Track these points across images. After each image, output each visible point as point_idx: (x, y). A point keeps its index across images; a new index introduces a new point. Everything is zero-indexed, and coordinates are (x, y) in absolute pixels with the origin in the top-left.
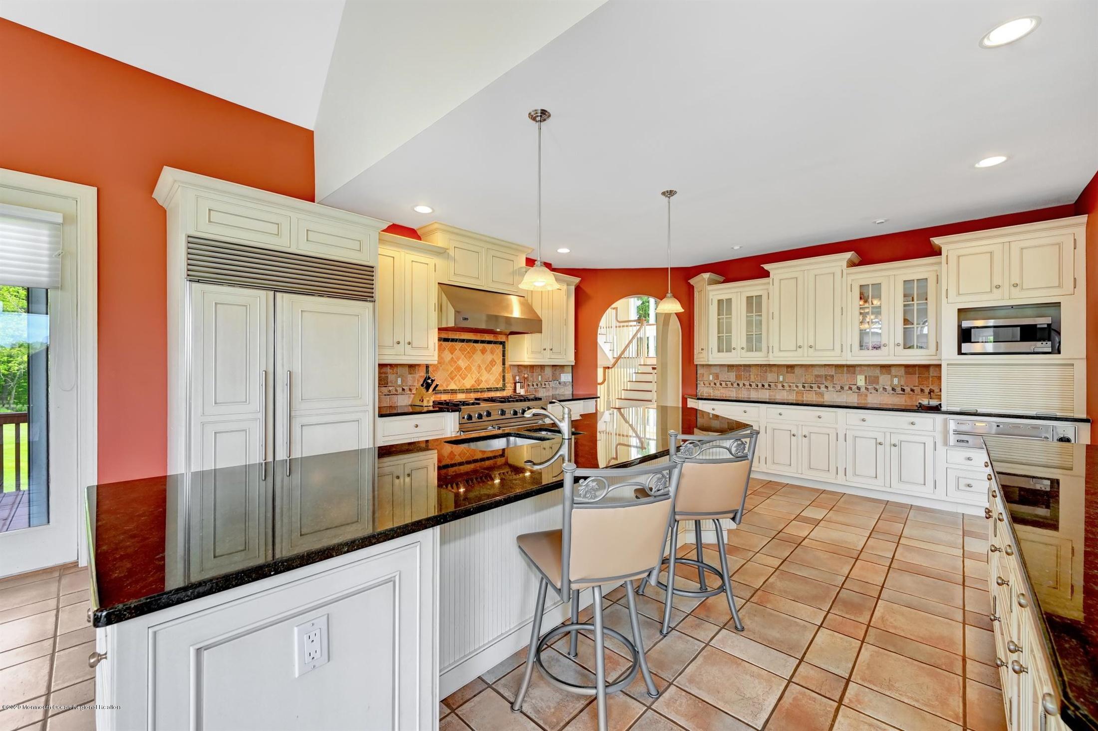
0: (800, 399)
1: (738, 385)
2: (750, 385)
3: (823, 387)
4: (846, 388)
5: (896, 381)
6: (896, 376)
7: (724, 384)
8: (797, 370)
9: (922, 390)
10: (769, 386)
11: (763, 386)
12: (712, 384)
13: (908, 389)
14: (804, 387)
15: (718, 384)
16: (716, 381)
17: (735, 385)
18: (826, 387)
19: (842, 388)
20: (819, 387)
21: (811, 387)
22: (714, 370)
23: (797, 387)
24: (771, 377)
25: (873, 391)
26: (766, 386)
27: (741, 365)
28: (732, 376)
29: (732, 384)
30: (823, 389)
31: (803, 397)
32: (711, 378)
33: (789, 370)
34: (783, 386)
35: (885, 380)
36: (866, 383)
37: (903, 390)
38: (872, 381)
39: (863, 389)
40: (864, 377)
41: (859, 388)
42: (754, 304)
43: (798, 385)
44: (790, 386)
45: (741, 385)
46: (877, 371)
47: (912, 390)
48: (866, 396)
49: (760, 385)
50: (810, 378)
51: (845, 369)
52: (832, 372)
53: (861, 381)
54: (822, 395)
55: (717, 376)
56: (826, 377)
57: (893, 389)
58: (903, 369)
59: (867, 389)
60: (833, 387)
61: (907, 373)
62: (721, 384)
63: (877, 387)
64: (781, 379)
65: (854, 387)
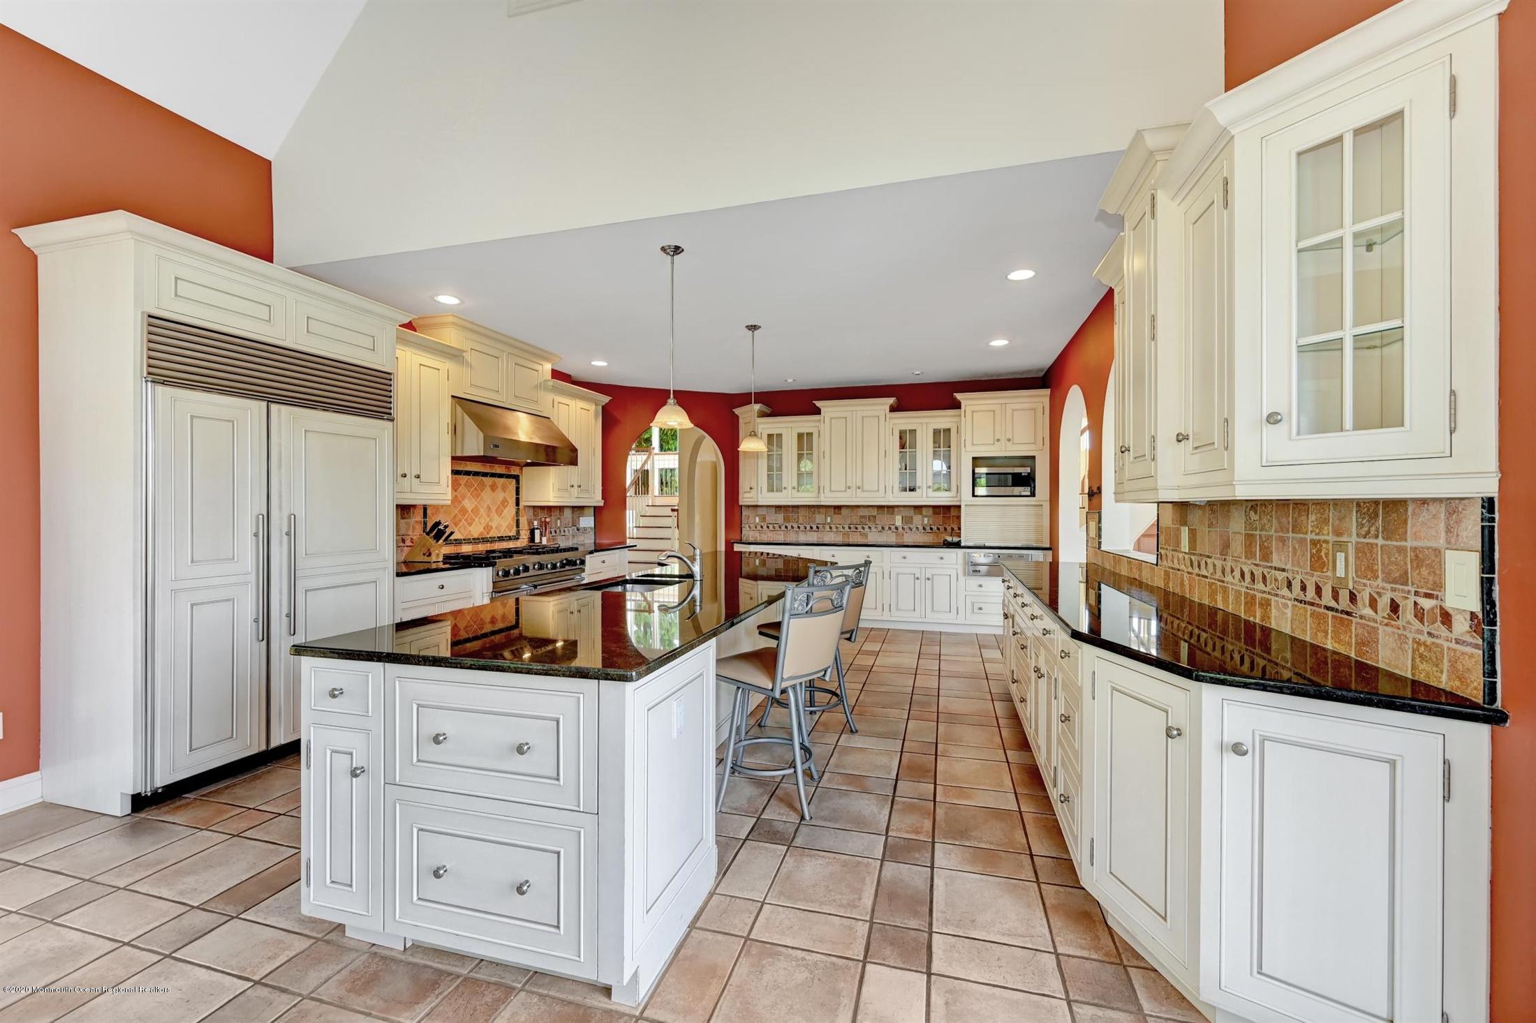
0: (846, 541)
1: (786, 527)
2: (799, 527)
3: (866, 527)
4: (887, 528)
5: (926, 519)
6: (926, 516)
7: (771, 526)
8: (844, 511)
9: (945, 529)
10: (818, 527)
11: (811, 528)
12: (759, 528)
13: (935, 528)
14: (850, 528)
15: (765, 527)
16: (762, 524)
17: (783, 528)
18: (870, 528)
19: (883, 528)
20: (863, 528)
21: (857, 528)
22: (761, 511)
23: (843, 528)
24: (819, 518)
25: (908, 531)
26: (815, 528)
27: (789, 506)
28: (780, 518)
29: (780, 527)
30: (867, 529)
31: (849, 538)
32: (757, 520)
33: (836, 510)
34: (831, 528)
35: (918, 520)
36: (902, 523)
37: (931, 529)
38: (908, 520)
39: (900, 529)
40: (901, 517)
41: (897, 528)
42: (804, 440)
43: (844, 525)
44: (837, 528)
45: (789, 527)
46: (912, 511)
47: (938, 529)
48: (903, 535)
49: (808, 528)
50: (856, 520)
51: (886, 509)
52: (874, 512)
53: (898, 521)
54: (865, 535)
55: (763, 519)
56: (869, 519)
57: (924, 529)
58: (931, 510)
59: (903, 528)
60: (876, 527)
61: (935, 513)
62: (768, 527)
63: (912, 527)
64: (829, 520)
65: (893, 527)
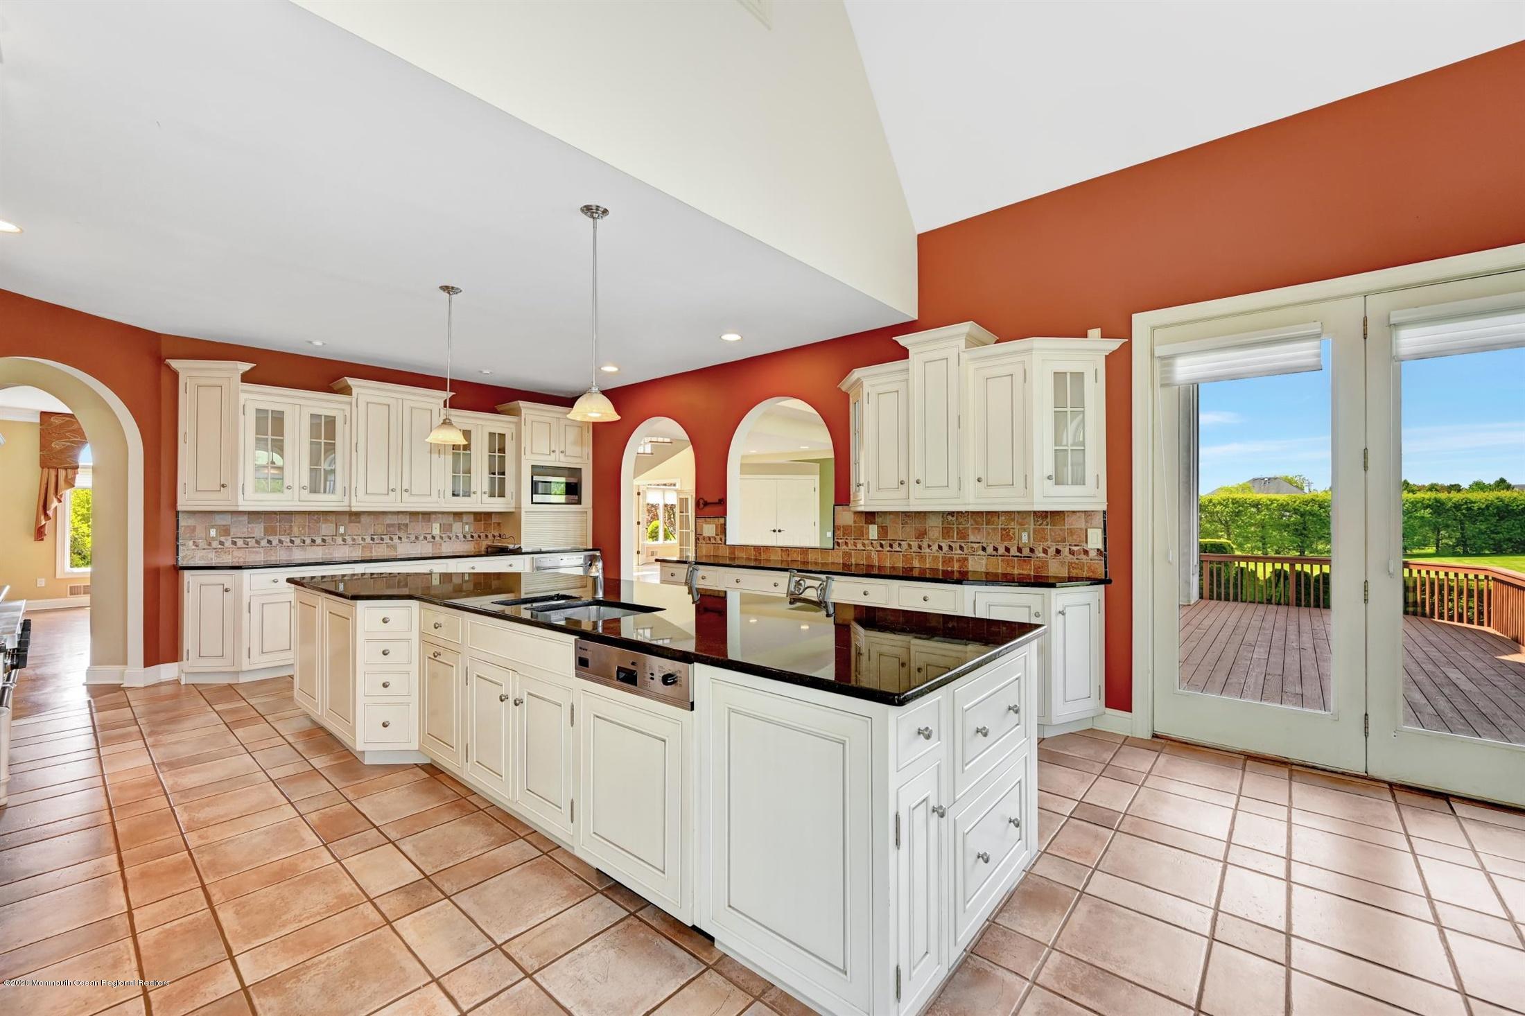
0: (368, 555)
1: (269, 542)
2: (292, 542)
3: (395, 538)
4: (422, 538)
5: (467, 527)
6: (467, 523)
7: (240, 543)
8: (364, 519)
9: (487, 536)
10: (324, 540)
11: (313, 541)
12: (215, 544)
13: (476, 535)
14: (372, 539)
15: (228, 544)
16: (222, 539)
17: (264, 543)
18: (400, 538)
19: (417, 538)
20: (391, 539)
21: (382, 539)
22: (220, 521)
23: (363, 539)
24: (326, 528)
25: (447, 539)
26: (319, 541)
27: (275, 513)
28: (258, 529)
29: (258, 542)
30: (396, 540)
31: (371, 552)
32: (213, 533)
33: (353, 518)
34: (344, 540)
35: (457, 527)
36: (440, 531)
37: (472, 537)
38: (446, 528)
39: (438, 538)
40: (438, 525)
41: (433, 538)
42: (325, 429)
43: (365, 537)
44: (354, 540)
45: (275, 542)
46: (451, 518)
47: (479, 537)
48: (441, 545)
49: (308, 541)
50: (381, 529)
51: (420, 516)
52: (406, 520)
53: (436, 529)
54: (394, 547)
55: (225, 531)
56: (399, 527)
57: (465, 537)
58: (472, 517)
59: (441, 538)
60: (408, 537)
61: (475, 520)
62: (234, 543)
63: (451, 535)
64: (342, 530)
65: (429, 537)
